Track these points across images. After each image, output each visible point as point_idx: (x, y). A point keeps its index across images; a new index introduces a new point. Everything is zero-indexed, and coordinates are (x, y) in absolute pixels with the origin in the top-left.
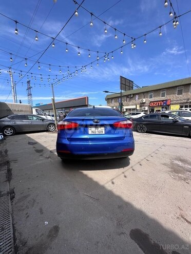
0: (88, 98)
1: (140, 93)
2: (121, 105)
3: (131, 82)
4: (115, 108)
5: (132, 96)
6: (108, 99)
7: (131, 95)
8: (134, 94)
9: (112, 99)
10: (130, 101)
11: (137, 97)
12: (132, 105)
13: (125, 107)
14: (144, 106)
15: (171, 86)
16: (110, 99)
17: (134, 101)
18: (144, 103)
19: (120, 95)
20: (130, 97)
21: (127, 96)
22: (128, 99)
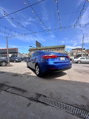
0: (17, 49)
1: (45, 49)
3: (40, 44)
6: (30, 50)
8: (42, 49)
15: (55, 47)
16: (31, 50)
19: (36, 49)
21: (39, 50)
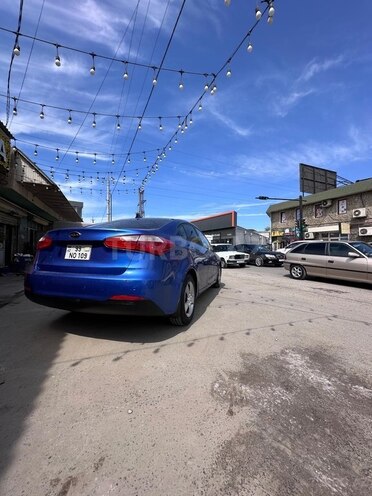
0: (235, 213)
1: (351, 195)
2: (302, 226)
3: (328, 175)
4: (287, 231)
5: (329, 204)
7: (325, 201)
8: (333, 199)
9: (282, 212)
10: (324, 215)
11: (343, 205)
12: (331, 224)
13: (311, 230)
14: (361, 226)
16: (276, 212)
17: (335, 216)
18: (364, 218)
19: (298, 204)
20: (325, 207)
21: (317, 205)
22: (320, 211)
